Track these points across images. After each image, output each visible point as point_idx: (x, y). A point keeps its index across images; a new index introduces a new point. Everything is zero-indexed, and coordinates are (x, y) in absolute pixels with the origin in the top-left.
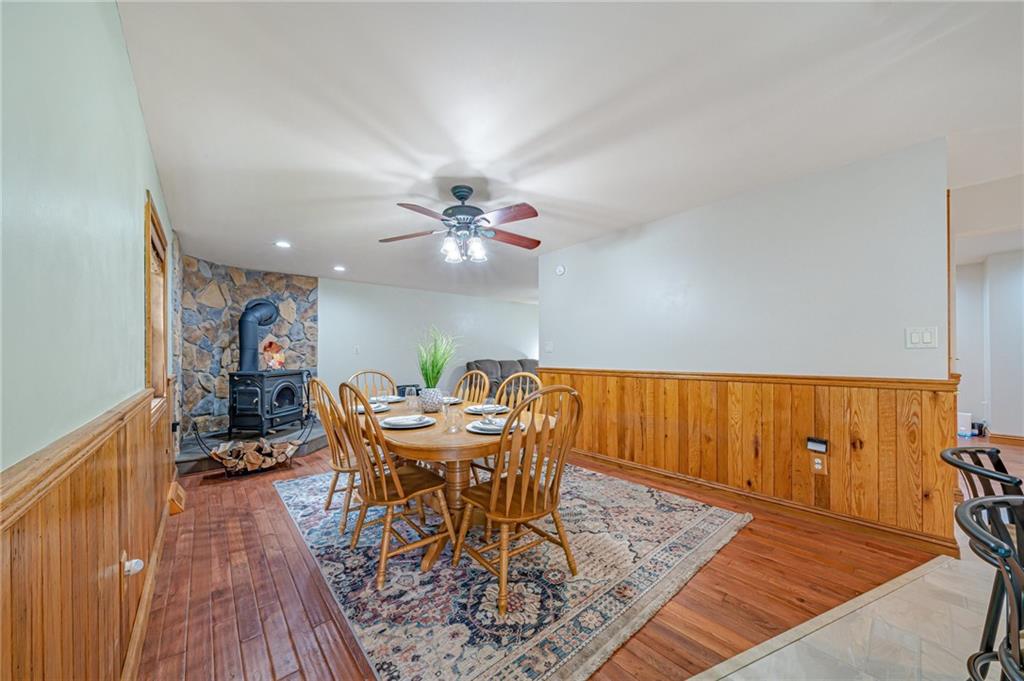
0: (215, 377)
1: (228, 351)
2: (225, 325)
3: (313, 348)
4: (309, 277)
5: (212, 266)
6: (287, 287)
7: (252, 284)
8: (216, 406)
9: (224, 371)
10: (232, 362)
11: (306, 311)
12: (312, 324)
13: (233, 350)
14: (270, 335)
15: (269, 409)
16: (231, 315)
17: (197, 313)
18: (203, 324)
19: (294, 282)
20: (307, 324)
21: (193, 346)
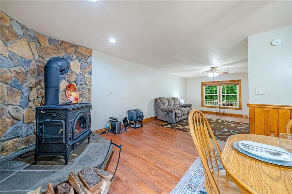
0: (23, 109)
1: (35, 90)
2: (33, 72)
3: (89, 90)
4: (87, 49)
5: (23, 27)
6: (75, 52)
7: (53, 47)
8: (24, 130)
9: (31, 104)
10: (38, 97)
11: (86, 68)
12: (89, 76)
13: (39, 89)
14: (64, 81)
15: (71, 136)
16: (37, 66)
17: (9, 59)
18: (14, 69)
19: (79, 50)
20: (86, 76)
21: (4, 85)
